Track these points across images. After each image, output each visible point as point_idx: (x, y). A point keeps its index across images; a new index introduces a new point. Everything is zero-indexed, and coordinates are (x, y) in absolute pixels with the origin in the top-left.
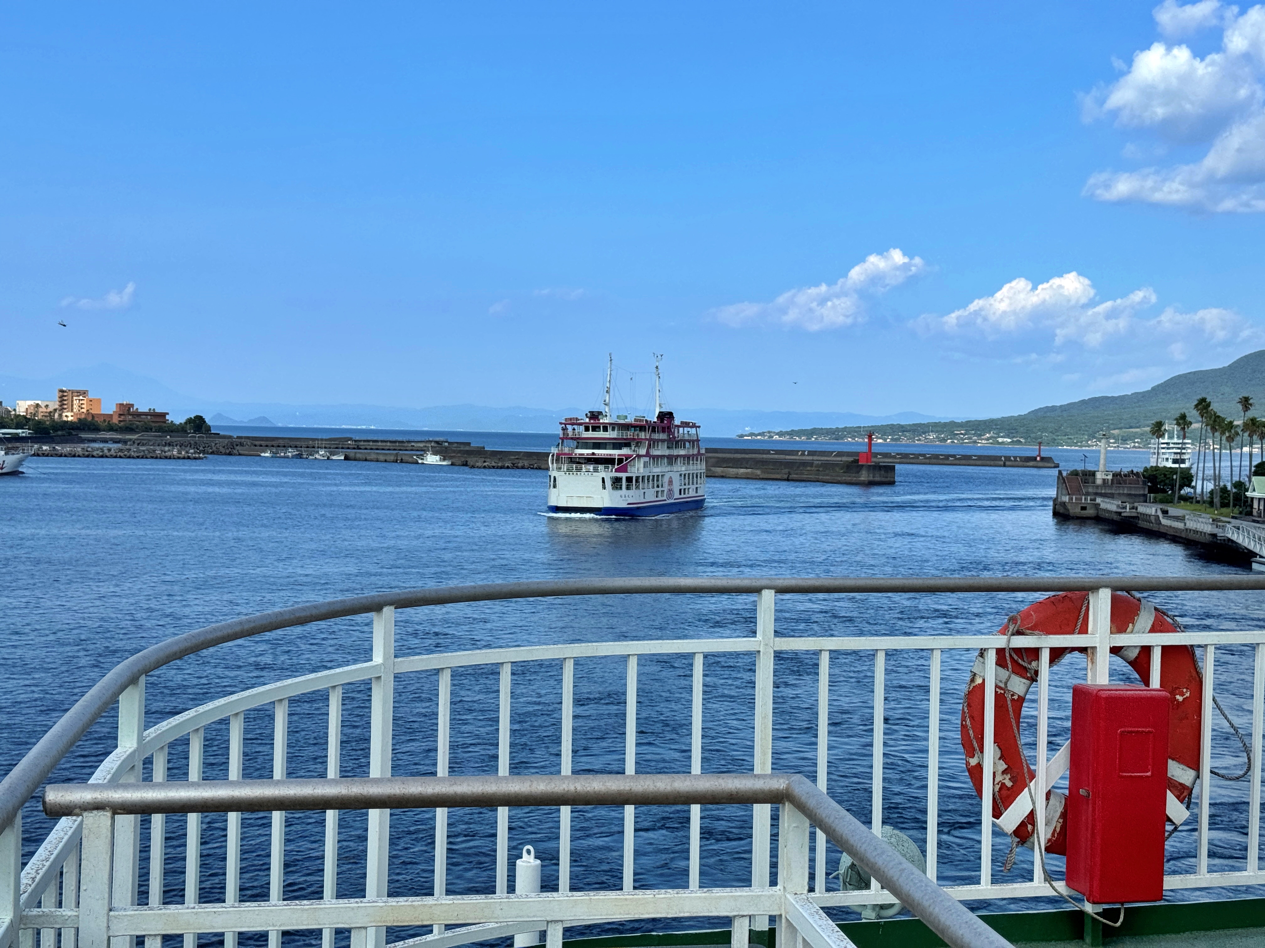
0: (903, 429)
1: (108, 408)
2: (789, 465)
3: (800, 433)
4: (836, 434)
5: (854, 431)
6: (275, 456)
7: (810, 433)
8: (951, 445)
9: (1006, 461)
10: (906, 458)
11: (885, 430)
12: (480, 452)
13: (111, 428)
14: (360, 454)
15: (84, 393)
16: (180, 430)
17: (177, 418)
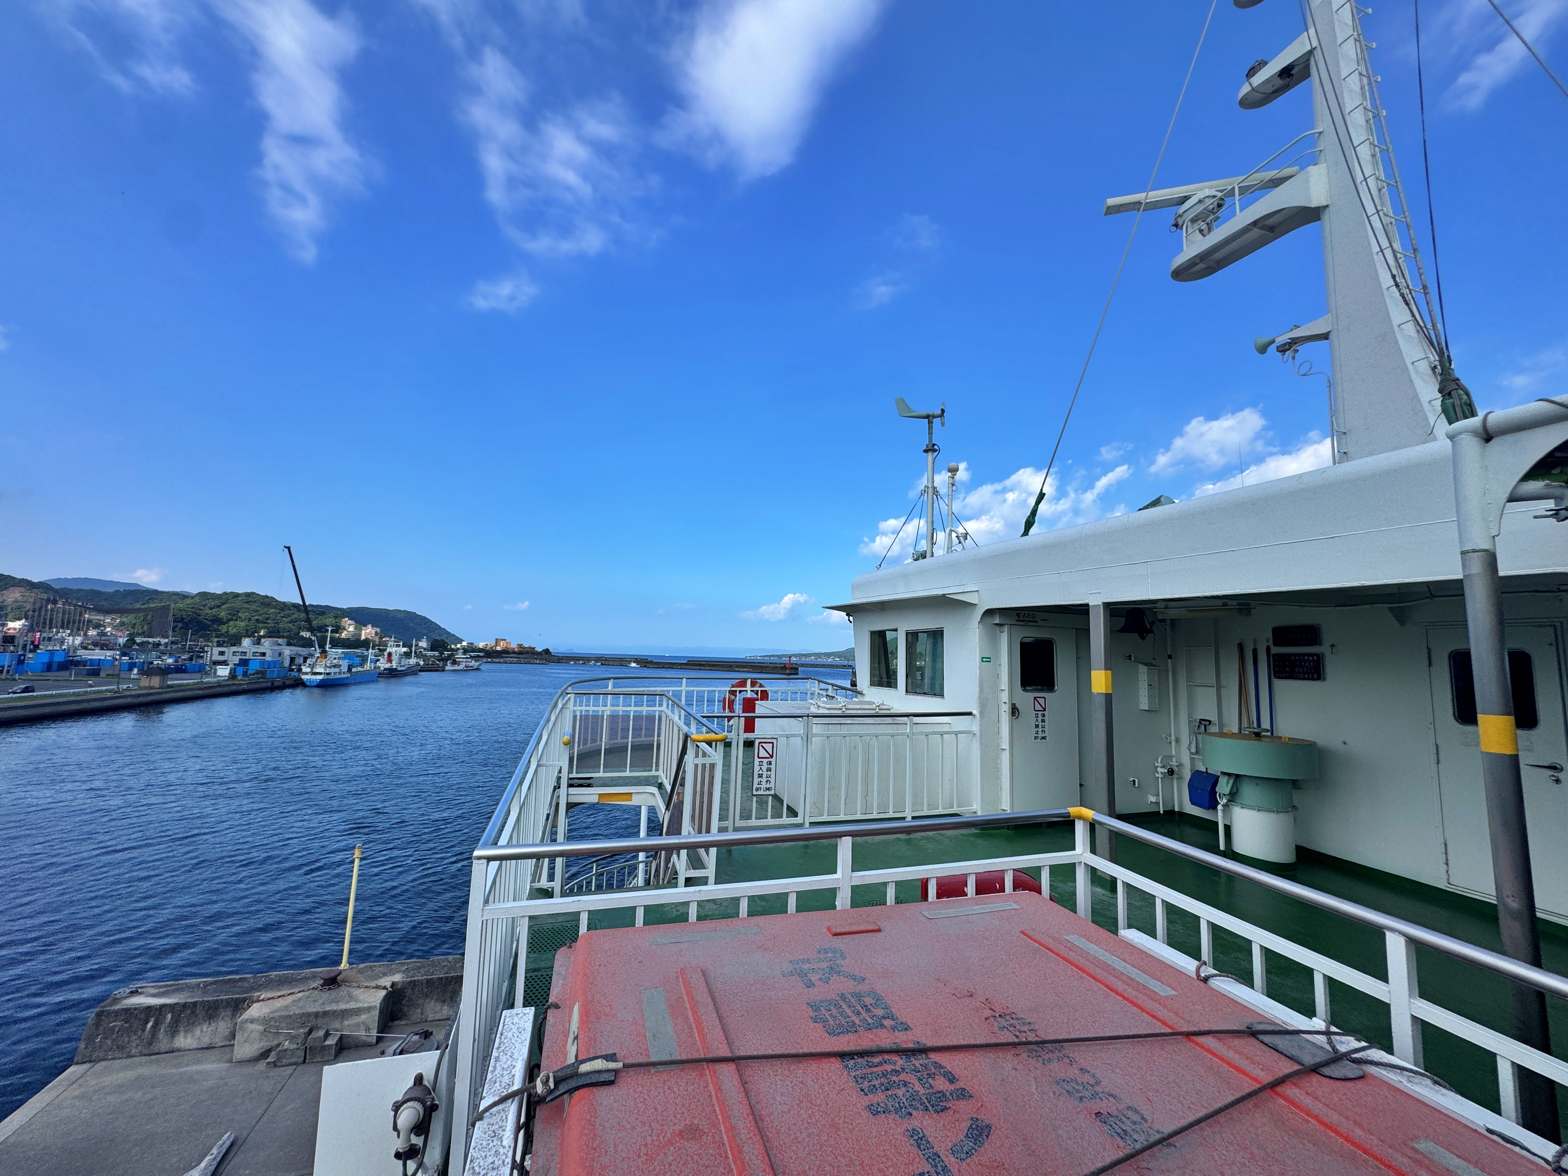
0: (803, 655)
1: (514, 646)
2: (762, 667)
3: (767, 656)
4: (780, 657)
5: (785, 656)
6: (575, 663)
7: (770, 656)
8: (820, 661)
9: (837, 666)
10: (803, 665)
11: (796, 656)
12: (651, 662)
13: (514, 653)
14: (606, 663)
15: (505, 640)
16: (540, 654)
17: (539, 649)
